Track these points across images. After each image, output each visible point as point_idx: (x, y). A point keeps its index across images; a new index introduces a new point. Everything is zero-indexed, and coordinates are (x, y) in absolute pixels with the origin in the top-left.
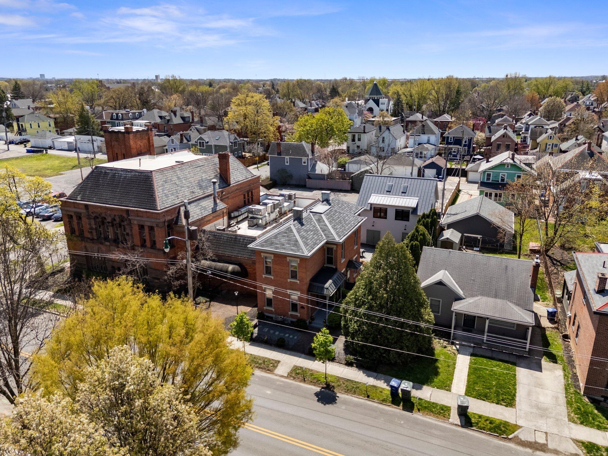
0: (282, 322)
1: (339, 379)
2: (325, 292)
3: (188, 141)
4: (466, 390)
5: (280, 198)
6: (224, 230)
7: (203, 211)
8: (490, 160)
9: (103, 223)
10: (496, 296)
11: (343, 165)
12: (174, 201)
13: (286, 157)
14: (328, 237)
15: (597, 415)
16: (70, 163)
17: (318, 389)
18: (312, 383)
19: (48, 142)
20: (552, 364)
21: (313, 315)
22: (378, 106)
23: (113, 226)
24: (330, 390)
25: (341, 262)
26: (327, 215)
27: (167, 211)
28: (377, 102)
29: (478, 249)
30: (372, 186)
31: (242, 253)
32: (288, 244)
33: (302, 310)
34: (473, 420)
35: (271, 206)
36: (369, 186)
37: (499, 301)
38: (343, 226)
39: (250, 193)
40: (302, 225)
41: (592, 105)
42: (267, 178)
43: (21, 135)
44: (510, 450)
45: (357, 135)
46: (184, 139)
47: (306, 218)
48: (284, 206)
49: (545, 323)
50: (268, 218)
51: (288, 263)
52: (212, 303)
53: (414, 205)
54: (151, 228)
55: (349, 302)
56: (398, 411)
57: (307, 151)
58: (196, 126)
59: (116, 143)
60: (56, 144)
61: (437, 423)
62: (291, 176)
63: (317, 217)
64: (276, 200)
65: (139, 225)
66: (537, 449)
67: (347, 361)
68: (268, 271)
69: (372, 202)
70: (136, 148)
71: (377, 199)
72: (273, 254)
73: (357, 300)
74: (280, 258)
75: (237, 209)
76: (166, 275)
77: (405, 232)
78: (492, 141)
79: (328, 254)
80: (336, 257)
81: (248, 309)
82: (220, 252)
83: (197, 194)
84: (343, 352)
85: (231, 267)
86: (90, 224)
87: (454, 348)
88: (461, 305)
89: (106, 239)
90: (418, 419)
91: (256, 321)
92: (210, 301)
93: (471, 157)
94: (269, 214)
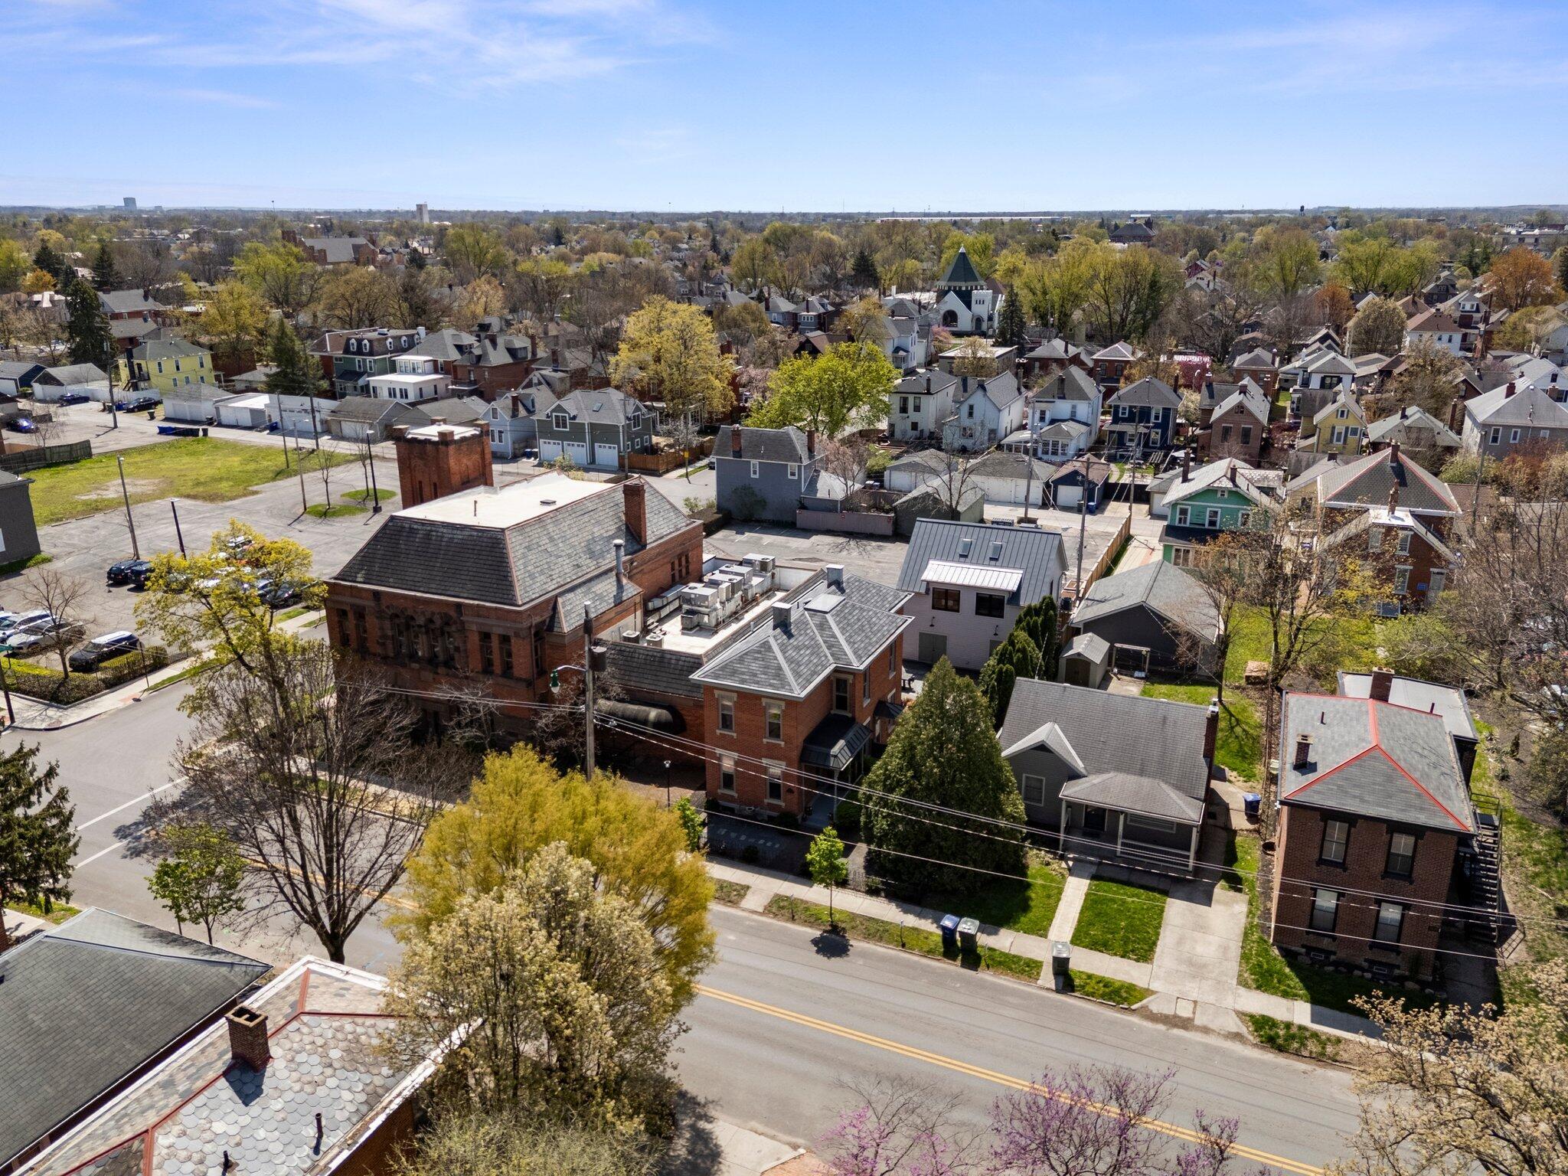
0: (754, 817)
1: (853, 917)
2: (832, 763)
3: (530, 412)
4: (1074, 936)
5: (744, 570)
6: (636, 640)
7: (598, 602)
8: (1190, 476)
9: (408, 627)
10: (1142, 772)
11: (877, 472)
12: (545, 587)
13: (753, 461)
14: (838, 659)
15: (1287, 976)
16: (266, 463)
17: (817, 933)
18: (806, 922)
19: (206, 409)
20: (1232, 893)
21: (811, 804)
22: (969, 306)
23: (427, 633)
24: (838, 934)
25: (862, 705)
26: (837, 615)
27: (534, 607)
28: (966, 298)
29: (1143, 675)
30: (930, 543)
32: (765, 673)
33: (789, 796)
34: (1077, 982)
35: (727, 587)
36: (924, 545)
37: (1146, 781)
38: (867, 637)
39: (684, 559)
40: (790, 636)
41: (1478, 310)
42: (710, 506)
43: (136, 387)
44: (1130, 1026)
45: (911, 398)
46: (521, 408)
47: (798, 622)
48: (752, 586)
49: (1239, 821)
50: (720, 613)
51: (765, 708)
53: (1013, 586)
54: (505, 639)
55: (875, 782)
56: (952, 968)
57: (798, 448)
58: (543, 372)
59: (420, 462)
60: (223, 411)
61: (1016, 986)
62: (763, 503)
63: (818, 619)
64: (737, 574)
65: (480, 633)
66: (1176, 1026)
67: (870, 887)
68: (726, 722)
69: (929, 578)
70: (460, 474)
71: (941, 572)
72: (736, 692)
73: (888, 777)
74: (750, 700)
75: (660, 592)
76: (535, 728)
77: (996, 638)
78: (1212, 419)
79: (838, 690)
80: (853, 696)
81: (688, 793)
82: (635, 684)
83: (585, 570)
84: (862, 871)
85: (653, 714)
86: (382, 629)
87: (1064, 865)
88: (1077, 789)
89: (413, 656)
90: (986, 981)
91: (703, 816)
93: (1166, 456)
94: (722, 603)
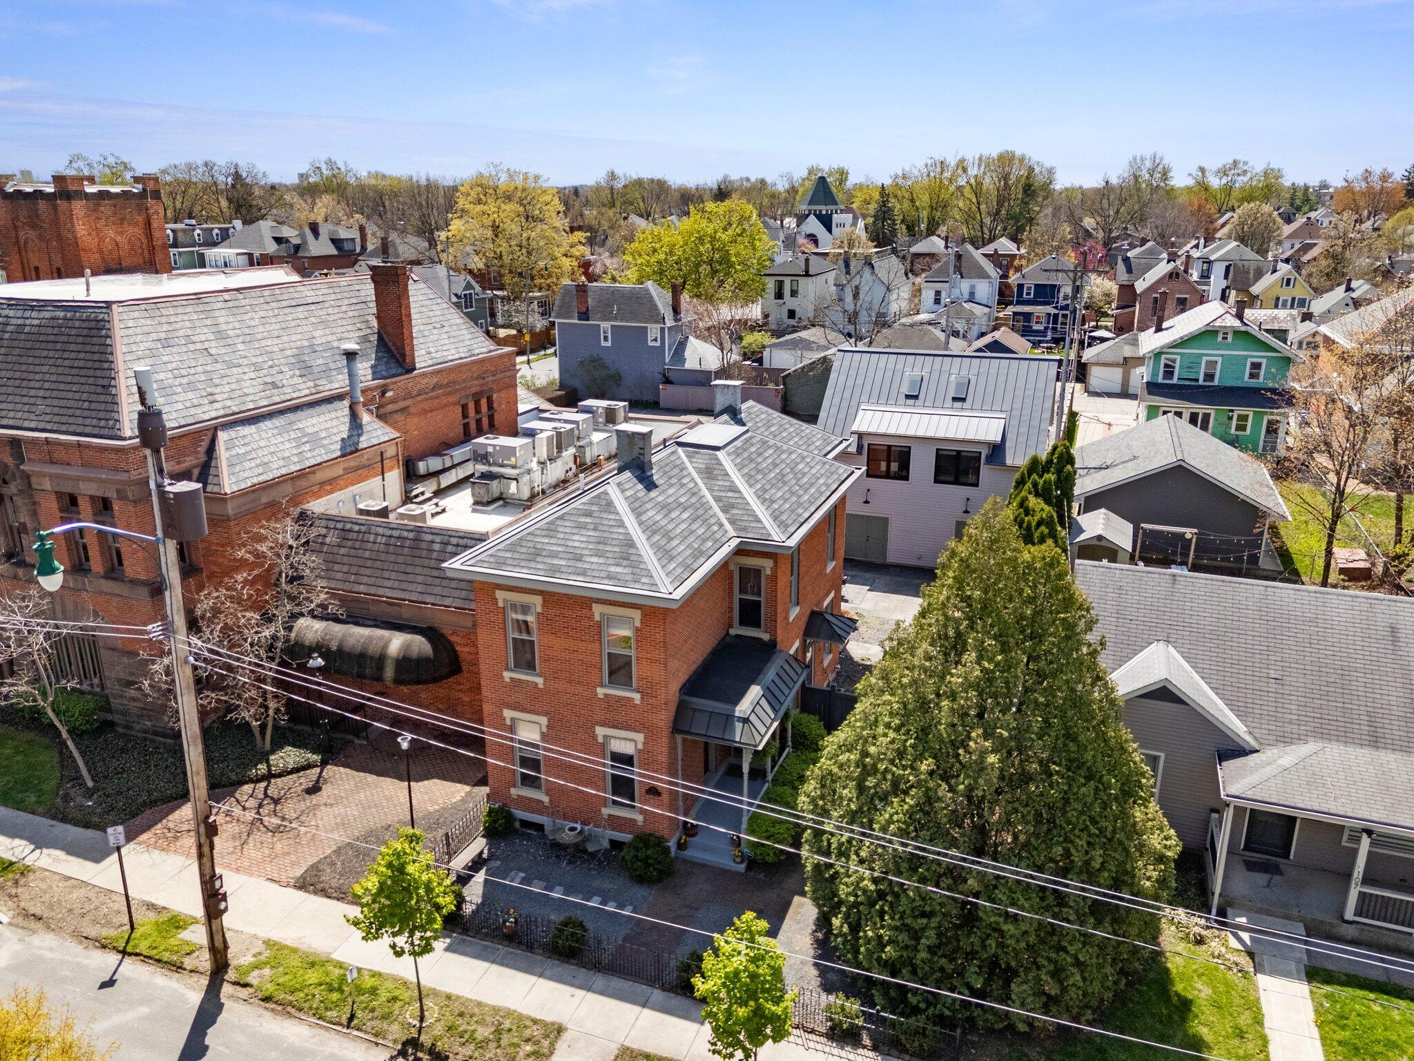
2: (739, 734)
5: (580, 418)
6: (383, 513)
7: (307, 447)
8: (1165, 325)
11: (755, 352)
12: (193, 411)
13: (603, 324)
14: (745, 529)
22: (830, 230)
25: (786, 618)
26: (737, 453)
28: (826, 222)
30: (860, 381)
31: (437, 590)
32: (598, 554)
35: (550, 439)
36: (850, 383)
38: (793, 493)
39: (484, 402)
40: (650, 485)
42: (552, 383)
45: (787, 281)
47: (664, 465)
48: (591, 443)
50: (537, 478)
51: (599, 625)
52: (330, 770)
53: (995, 437)
54: (104, 505)
57: (660, 306)
59: (32, 234)
62: (617, 380)
63: (703, 458)
64: (566, 421)
67: (836, 1023)
68: (524, 656)
69: (863, 429)
70: (100, 251)
71: (879, 420)
72: (541, 593)
73: (867, 771)
74: (567, 608)
75: (439, 450)
77: (966, 518)
78: (1141, 290)
79: (743, 588)
80: (773, 602)
81: (456, 792)
82: (362, 588)
83: (289, 393)
85: (396, 643)
87: (1233, 943)
88: (1245, 778)
91: (478, 844)
92: (324, 763)
94: (541, 463)
